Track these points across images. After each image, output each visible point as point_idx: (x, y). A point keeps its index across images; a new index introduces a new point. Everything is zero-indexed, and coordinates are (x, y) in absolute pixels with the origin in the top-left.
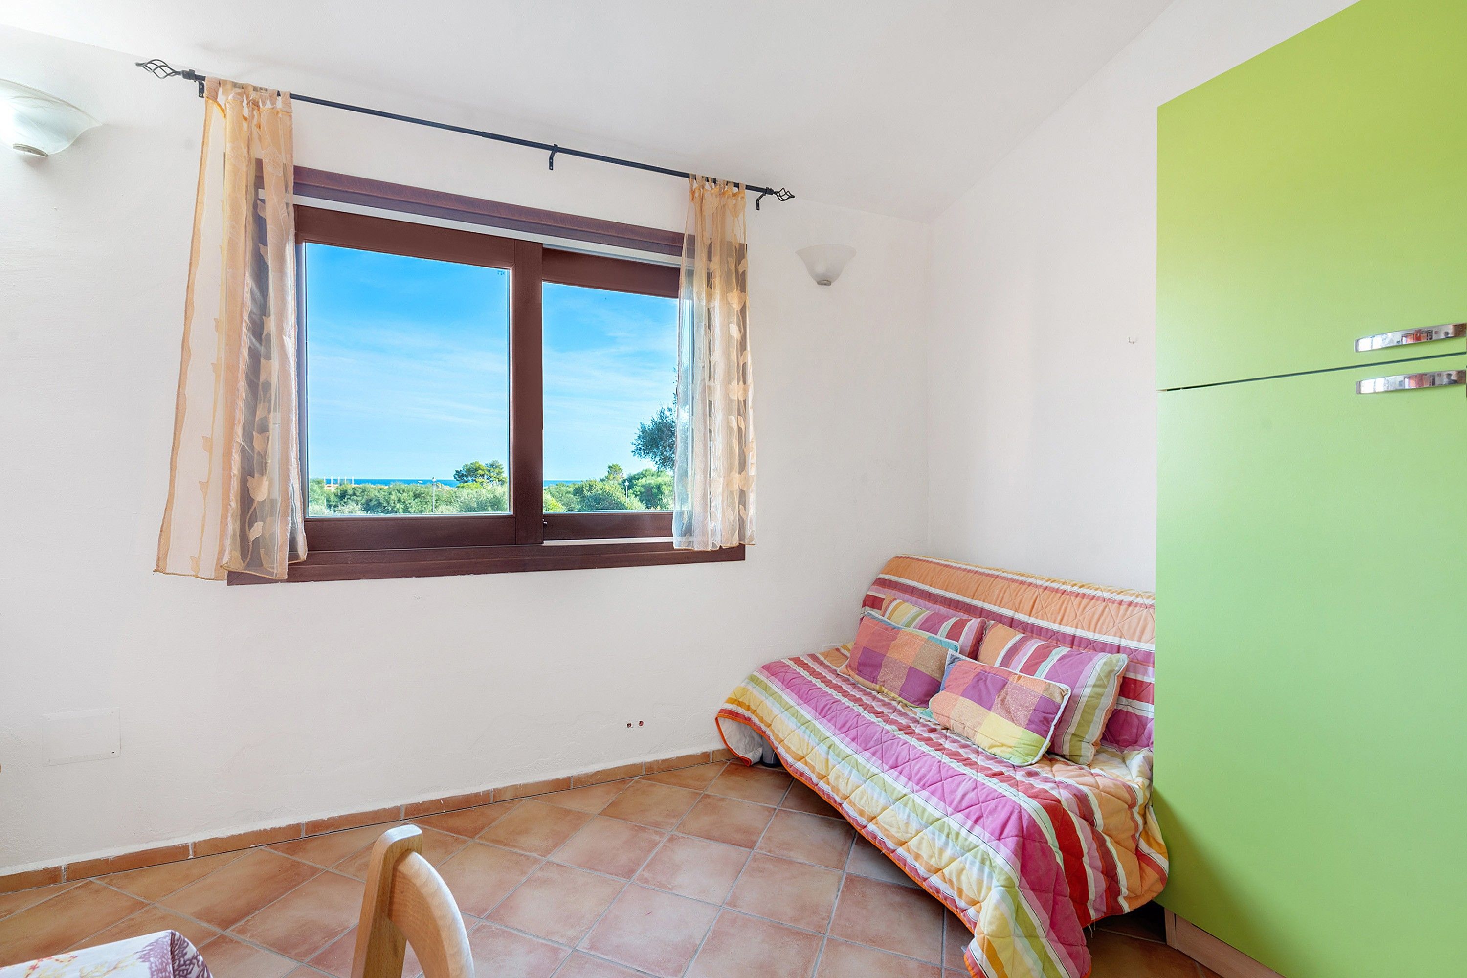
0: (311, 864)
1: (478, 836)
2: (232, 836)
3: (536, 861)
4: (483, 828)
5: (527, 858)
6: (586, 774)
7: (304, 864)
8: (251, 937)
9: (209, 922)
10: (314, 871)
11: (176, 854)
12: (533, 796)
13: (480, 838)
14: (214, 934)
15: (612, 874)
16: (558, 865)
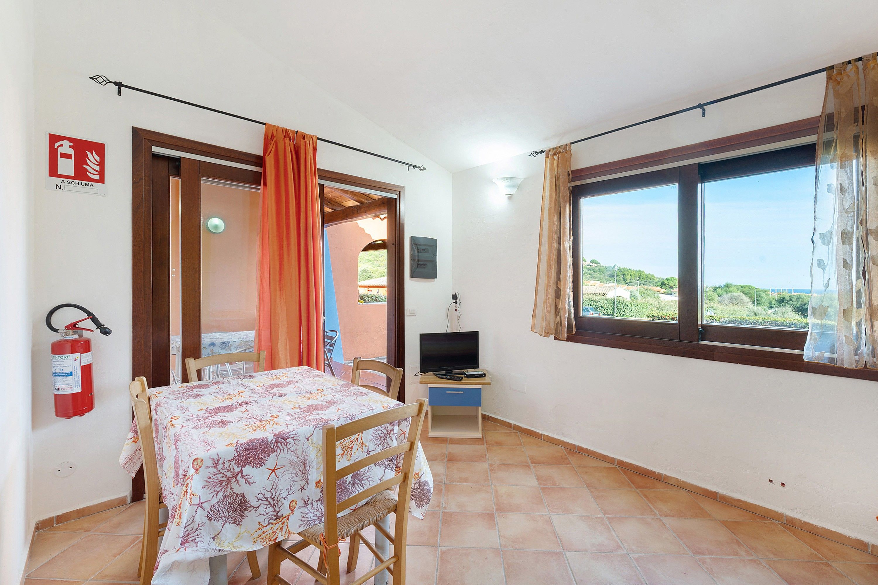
0: (571, 461)
1: (640, 489)
2: (554, 438)
3: (655, 514)
4: (646, 488)
5: (652, 510)
6: (730, 497)
7: (569, 460)
8: (535, 470)
9: (530, 459)
10: (569, 463)
11: (537, 435)
12: (689, 491)
13: (641, 491)
14: (528, 463)
15: (687, 546)
16: (663, 523)
